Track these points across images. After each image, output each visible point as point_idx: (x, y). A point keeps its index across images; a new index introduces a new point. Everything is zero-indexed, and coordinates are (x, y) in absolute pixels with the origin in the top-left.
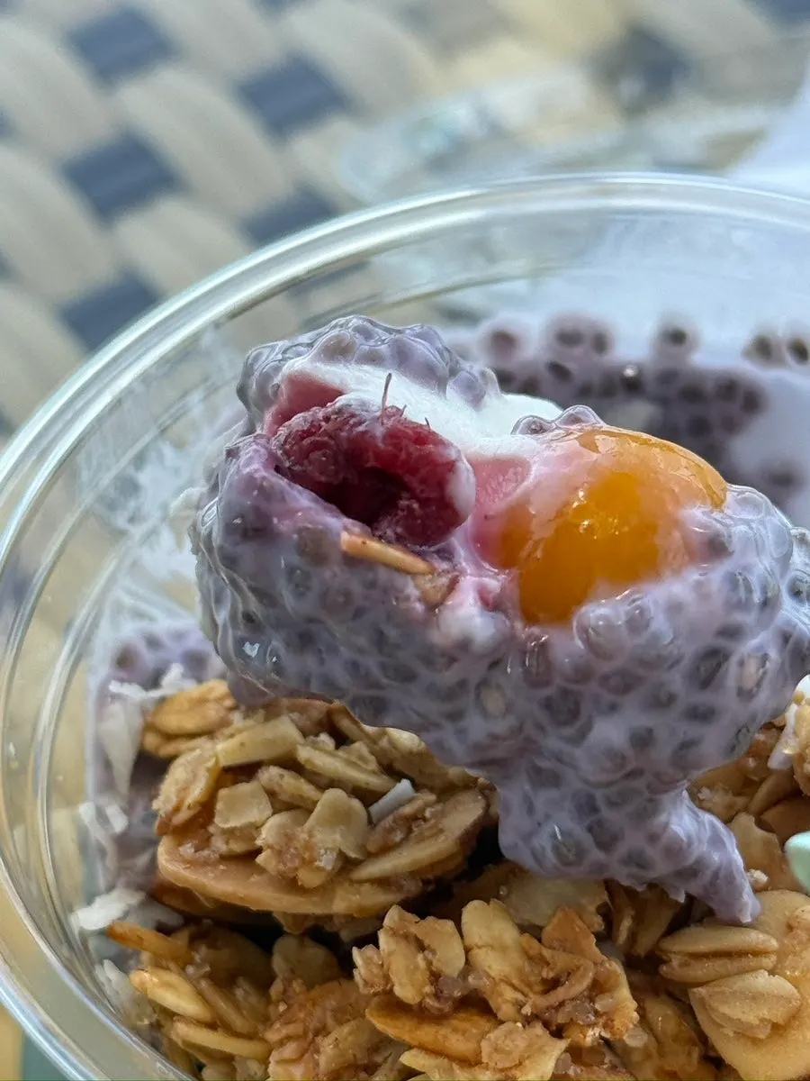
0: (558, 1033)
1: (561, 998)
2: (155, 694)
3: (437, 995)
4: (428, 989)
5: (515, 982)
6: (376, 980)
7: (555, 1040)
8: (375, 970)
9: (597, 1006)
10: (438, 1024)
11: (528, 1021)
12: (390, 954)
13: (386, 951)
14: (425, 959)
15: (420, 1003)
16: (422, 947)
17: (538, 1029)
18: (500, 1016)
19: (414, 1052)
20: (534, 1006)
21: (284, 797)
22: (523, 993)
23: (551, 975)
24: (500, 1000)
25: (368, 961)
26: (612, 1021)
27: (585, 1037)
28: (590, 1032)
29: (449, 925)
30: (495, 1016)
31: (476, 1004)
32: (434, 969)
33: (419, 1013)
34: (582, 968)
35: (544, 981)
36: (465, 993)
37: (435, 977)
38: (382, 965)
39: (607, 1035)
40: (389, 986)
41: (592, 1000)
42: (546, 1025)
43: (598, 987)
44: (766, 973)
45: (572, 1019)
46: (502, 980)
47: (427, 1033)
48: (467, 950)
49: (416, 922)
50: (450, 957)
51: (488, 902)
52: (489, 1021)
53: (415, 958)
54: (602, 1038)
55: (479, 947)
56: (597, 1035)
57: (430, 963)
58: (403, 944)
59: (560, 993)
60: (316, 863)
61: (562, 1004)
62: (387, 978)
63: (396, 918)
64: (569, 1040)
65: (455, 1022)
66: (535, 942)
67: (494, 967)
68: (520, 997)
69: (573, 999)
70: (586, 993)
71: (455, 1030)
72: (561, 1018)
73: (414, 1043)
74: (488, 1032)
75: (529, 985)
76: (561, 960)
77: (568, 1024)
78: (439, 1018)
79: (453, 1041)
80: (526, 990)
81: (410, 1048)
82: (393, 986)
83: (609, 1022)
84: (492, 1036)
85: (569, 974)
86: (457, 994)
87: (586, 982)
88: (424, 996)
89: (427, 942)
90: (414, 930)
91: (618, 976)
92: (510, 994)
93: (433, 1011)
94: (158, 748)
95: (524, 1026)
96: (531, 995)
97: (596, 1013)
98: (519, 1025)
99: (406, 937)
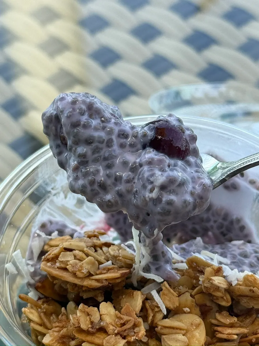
0: (124, 338)
1: (125, 329)
2: (50, 237)
3: (92, 328)
4: (90, 326)
5: (113, 324)
6: (76, 324)
7: (123, 340)
8: (76, 321)
9: (135, 331)
10: (92, 336)
11: (116, 335)
12: (80, 317)
13: (79, 316)
14: (89, 318)
15: (88, 330)
16: (88, 315)
17: (119, 337)
18: (109, 333)
19: (86, 343)
20: (118, 331)
21: (78, 257)
22: (115, 327)
23: (123, 322)
24: (109, 329)
25: (74, 318)
26: (139, 335)
27: (131, 339)
28: (133, 338)
29: (96, 309)
30: (108, 333)
31: (103, 330)
32: (91, 320)
33: (87, 333)
34: (131, 321)
35: (121, 324)
36: (100, 327)
37: (92, 323)
38: (78, 320)
39: (137, 338)
40: (79, 325)
41: (134, 329)
42: (121, 336)
43: (135, 326)
44: (182, 335)
45: (128, 334)
46: (110, 324)
47: (89, 338)
48: (101, 315)
49: (87, 308)
50: (96, 318)
51: (107, 302)
52: (106, 335)
53: (87, 317)
54: (136, 339)
55: (104, 315)
56: (135, 338)
57: (90, 319)
58: (83, 314)
59: (125, 327)
60: (82, 271)
61: (125, 330)
62: (79, 323)
63: (82, 306)
64: (127, 340)
65: (97, 335)
66: (119, 313)
67: (108, 320)
68: (114, 328)
69: (128, 329)
70: (132, 327)
71: (97, 337)
72: (125, 334)
73: (86, 341)
74: (105, 338)
75: (117, 325)
76: (126, 318)
77: (127, 335)
78: (92, 334)
79: (96, 340)
80: (116, 326)
81: (84, 342)
82: (80, 325)
83: (138, 335)
84: (106, 339)
85: (128, 322)
86: (98, 327)
87: (132, 324)
88: (89, 328)
89: (90, 314)
90: (87, 310)
91: (141, 323)
92: (111, 327)
93: (91, 332)
94: (47, 249)
95: (115, 336)
96: (117, 327)
97: (135, 332)
98: (114, 336)
99: (84, 312)
